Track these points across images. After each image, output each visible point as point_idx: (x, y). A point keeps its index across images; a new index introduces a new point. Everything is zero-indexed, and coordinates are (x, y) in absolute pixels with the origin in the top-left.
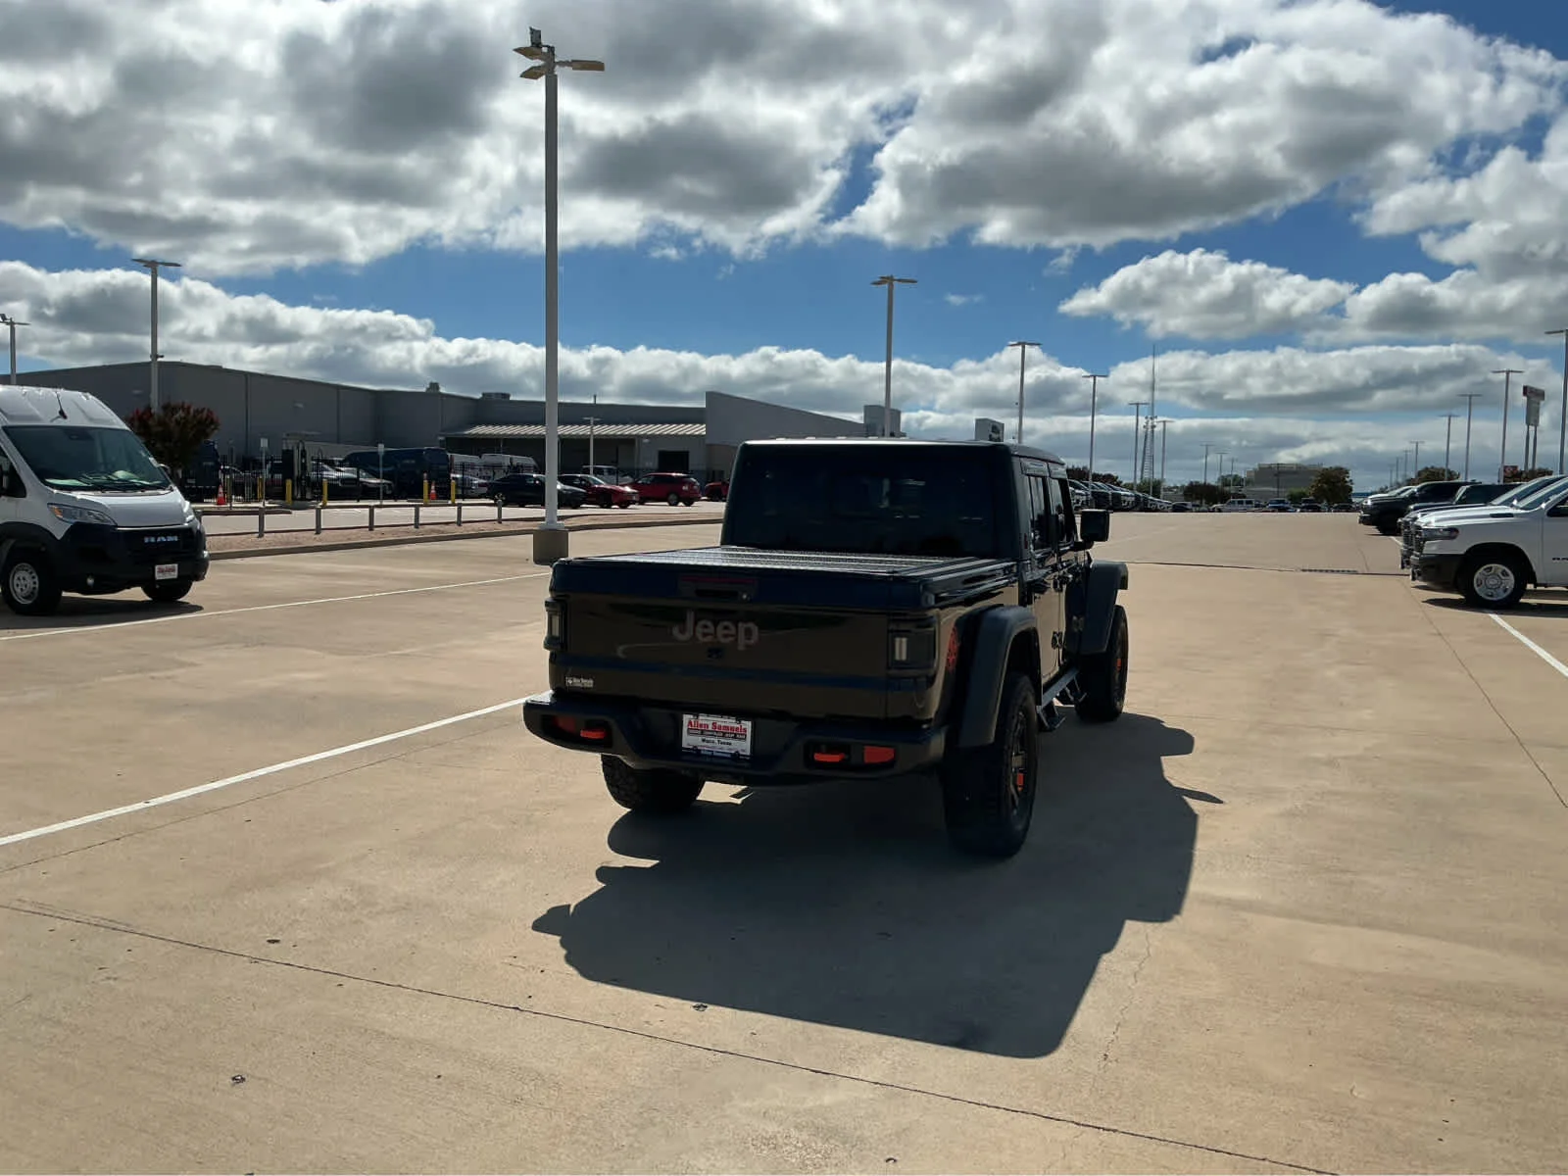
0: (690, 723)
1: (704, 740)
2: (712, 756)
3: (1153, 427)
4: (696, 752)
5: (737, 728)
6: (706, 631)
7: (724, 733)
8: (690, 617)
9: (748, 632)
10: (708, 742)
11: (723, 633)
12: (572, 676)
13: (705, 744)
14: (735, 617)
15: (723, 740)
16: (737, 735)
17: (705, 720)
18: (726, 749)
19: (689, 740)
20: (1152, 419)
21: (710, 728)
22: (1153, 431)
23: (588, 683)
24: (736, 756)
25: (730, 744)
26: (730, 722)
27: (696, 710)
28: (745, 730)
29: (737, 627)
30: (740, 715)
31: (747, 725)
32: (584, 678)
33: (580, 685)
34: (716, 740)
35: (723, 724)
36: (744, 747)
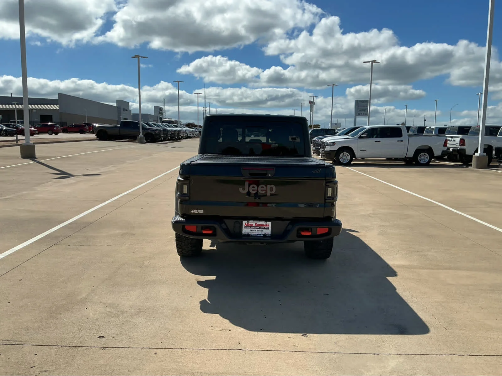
0: (246, 224)
1: (251, 230)
2: (255, 236)
3: (206, 110)
4: (248, 235)
5: (265, 225)
6: (254, 189)
7: (260, 227)
8: (247, 184)
9: (271, 189)
11: (261, 190)
12: (194, 209)
13: (252, 232)
14: (266, 184)
15: (259, 230)
16: (265, 227)
17: (252, 223)
18: (260, 233)
19: (245, 231)
20: (205, 108)
21: (254, 225)
22: (206, 112)
23: (201, 212)
24: (265, 236)
25: (262, 231)
26: (262, 223)
27: (248, 219)
28: (268, 225)
29: (266, 186)
30: (266, 220)
31: (269, 223)
32: (199, 210)
33: (198, 213)
34: (256, 230)
35: (259, 224)
36: (268, 232)
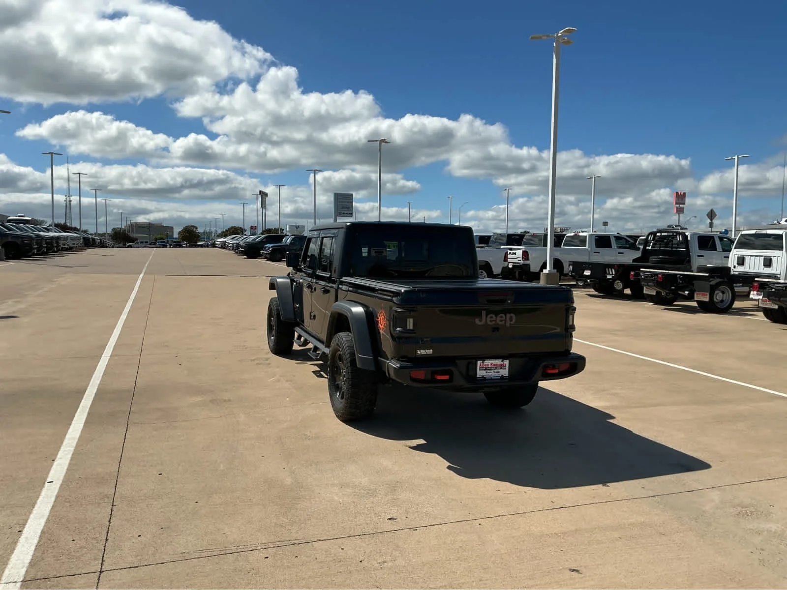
0: (481, 365)
1: (487, 372)
2: (491, 379)
4: (484, 378)
5: (502, 364)
6: (492, 319)
7: (496, 367)
8: (484, 313)
9: (511, 319)
10: (489, 372)
11: (499, 320)
12: (420, 349)
13: (487, 374)
14: (505, 312)
15: (496, 371)
16: (502, 367)
17: (488, 362)
18: (497, 375)
19: (480, 373)
21: (490, 366)
23: (430, 352)
24: (502, 377)
25: (499, 372)
26: (498, 362)
27: (483, 359)
28: (506, 364)
29: (506, 316)
30: (503, 358)
31: (507, 362)
32: (427, 350)
33: (425, 353)
34: (492, 371)
35: (495, 363)
36: (505, 372)
